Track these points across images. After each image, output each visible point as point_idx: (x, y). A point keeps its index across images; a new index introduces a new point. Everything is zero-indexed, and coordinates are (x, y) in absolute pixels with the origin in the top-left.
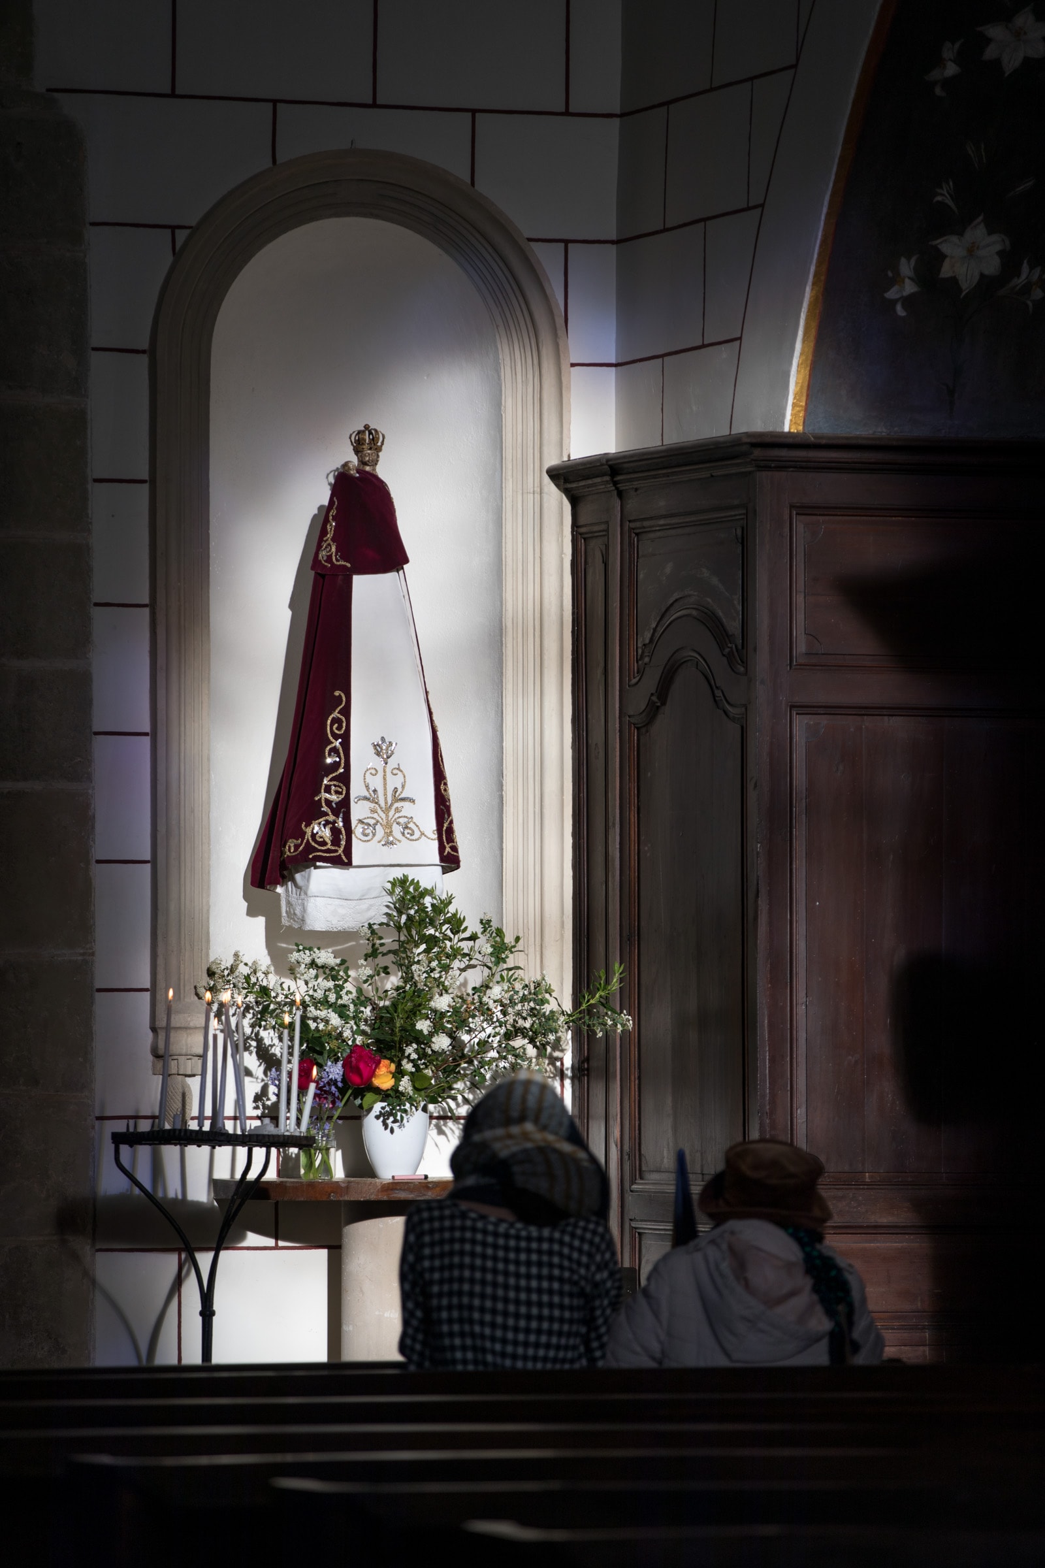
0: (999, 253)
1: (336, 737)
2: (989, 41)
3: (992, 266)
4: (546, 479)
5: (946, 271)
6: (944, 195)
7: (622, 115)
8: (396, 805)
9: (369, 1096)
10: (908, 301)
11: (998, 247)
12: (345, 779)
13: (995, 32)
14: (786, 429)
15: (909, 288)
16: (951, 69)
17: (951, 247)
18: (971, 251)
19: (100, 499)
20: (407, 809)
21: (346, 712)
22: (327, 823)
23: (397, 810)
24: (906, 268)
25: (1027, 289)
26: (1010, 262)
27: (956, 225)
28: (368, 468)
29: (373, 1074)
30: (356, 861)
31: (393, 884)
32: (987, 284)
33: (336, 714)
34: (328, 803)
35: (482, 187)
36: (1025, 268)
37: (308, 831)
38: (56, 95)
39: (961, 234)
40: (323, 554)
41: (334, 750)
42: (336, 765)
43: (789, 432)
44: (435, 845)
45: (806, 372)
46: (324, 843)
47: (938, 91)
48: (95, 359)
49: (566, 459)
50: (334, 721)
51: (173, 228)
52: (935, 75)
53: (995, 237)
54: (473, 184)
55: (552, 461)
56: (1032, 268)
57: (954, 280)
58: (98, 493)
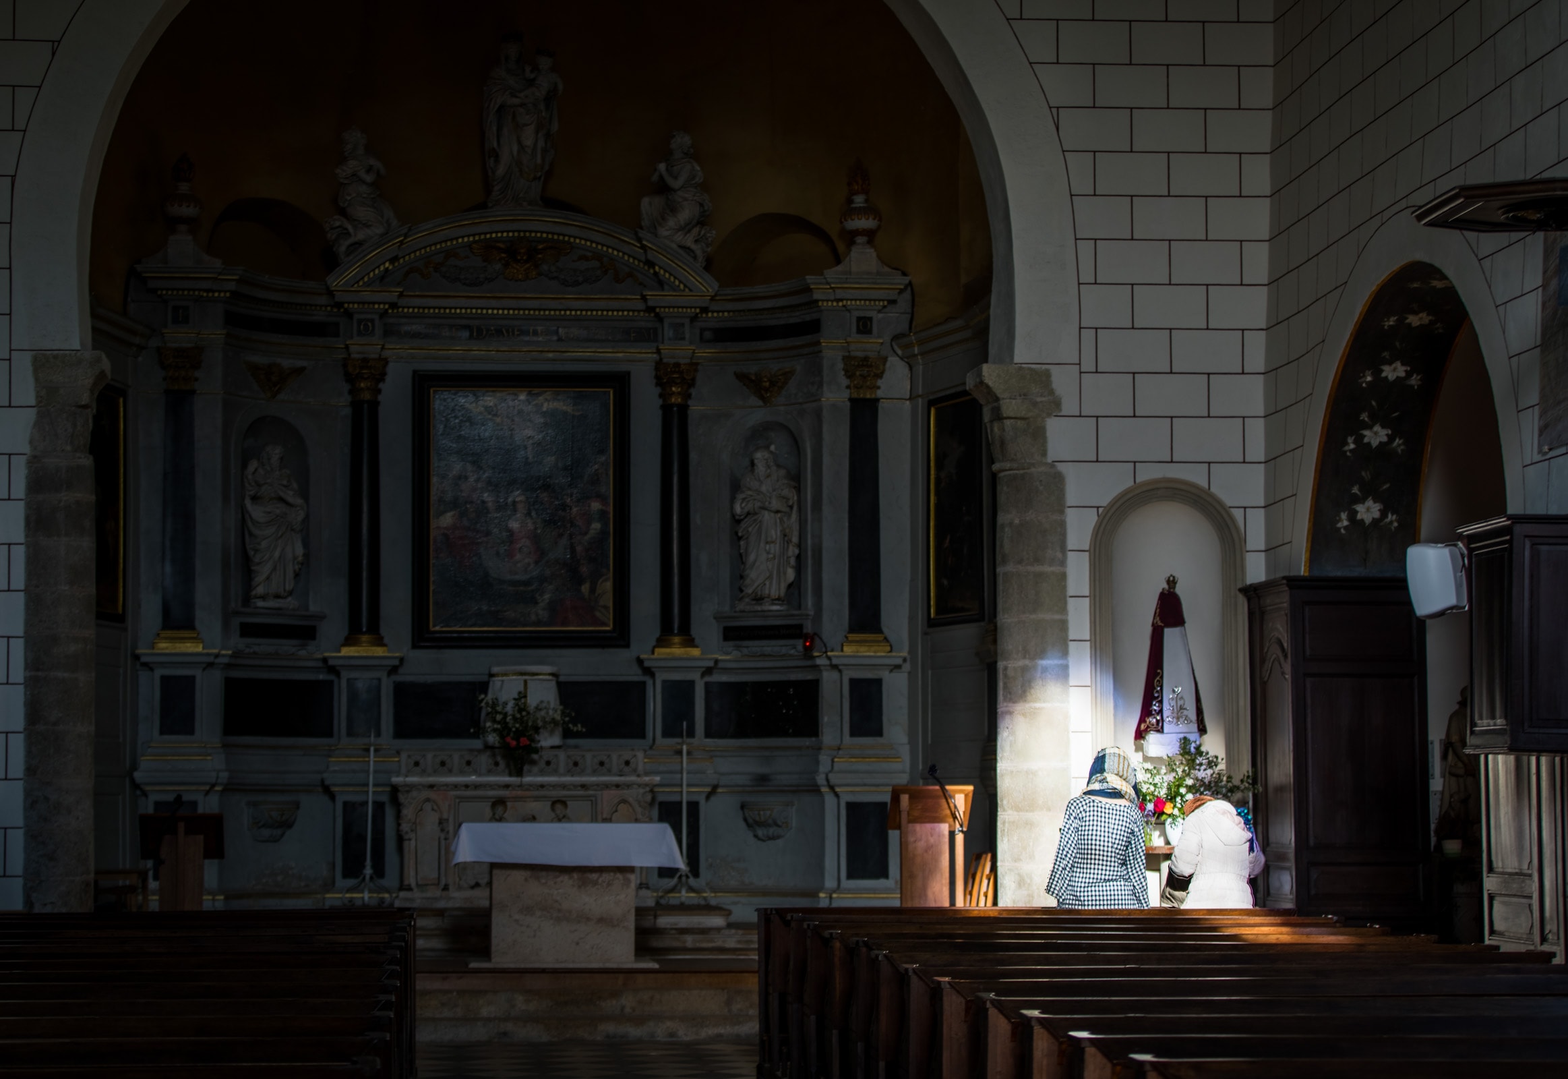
0: (1379, 510)
1: (1158, 686)
2: (1365, 436)
3: (1377, 515)
4: (1238, 593)
5: (1359, 517)
6: (1355, 490)
7: (1265, 462)
8: (1181, 711)
9: (1164, 817)
10: (1346, 528)
11: (1379, 508)
12: (1161, 702)
13: (1367, 433)
14: (1302, 574)
15: (1346, 523)
16: (1352, 446)
17: (1360, 508)
18: (1368, 509)
19: (1071, 603)
20: (1185, 712)
21: (1162, 677)
22: (1155, 718)
23: (1182, 713)
24: (1344, 516)
25: (1391, 522)
26: (1384, 514)
27: (1362, 500)
28: (1172, 590)
29: (1164, 807)
30: (1165, 730)
31: (1180, 739)
32: (1375, 522)
33: (1158, 678)
34: (1155, 710)
35: (1212, 490)
36: (1390, 516)
37: (1148, 721)
38: (1056, 463)
39: (1363, 503)
40: (1155, 622)
41: (1157, 692)
42: (1158, 697)
43: (1304, 576)
44: (1196, 725)
45: (1308, 554)
46: (1153, 725)
47: (1348, 454)
48: (1070, 554)
49: (1244, 585)
50: (1158, 681)
51: (1098, 507)
52: (1346, 448)
53: (1377, 504)
54: (1209, 489)
55: (1240, 585)
56: (1392, 515)
57: (1362, 520)
58: (1071, 602)
